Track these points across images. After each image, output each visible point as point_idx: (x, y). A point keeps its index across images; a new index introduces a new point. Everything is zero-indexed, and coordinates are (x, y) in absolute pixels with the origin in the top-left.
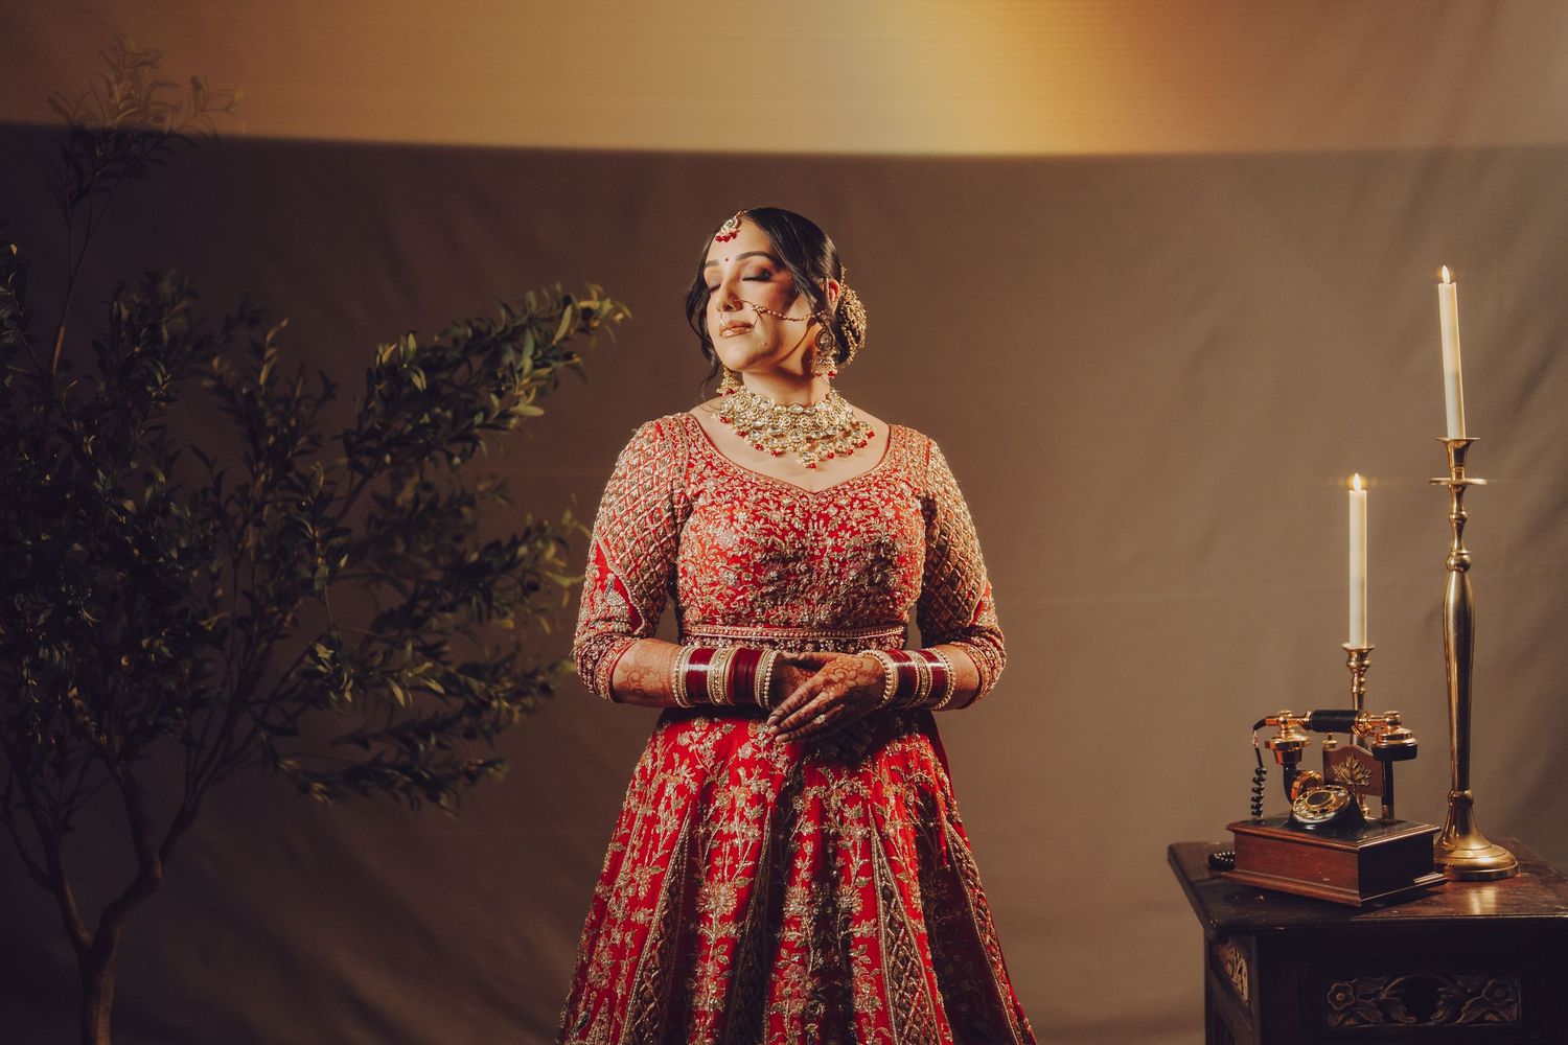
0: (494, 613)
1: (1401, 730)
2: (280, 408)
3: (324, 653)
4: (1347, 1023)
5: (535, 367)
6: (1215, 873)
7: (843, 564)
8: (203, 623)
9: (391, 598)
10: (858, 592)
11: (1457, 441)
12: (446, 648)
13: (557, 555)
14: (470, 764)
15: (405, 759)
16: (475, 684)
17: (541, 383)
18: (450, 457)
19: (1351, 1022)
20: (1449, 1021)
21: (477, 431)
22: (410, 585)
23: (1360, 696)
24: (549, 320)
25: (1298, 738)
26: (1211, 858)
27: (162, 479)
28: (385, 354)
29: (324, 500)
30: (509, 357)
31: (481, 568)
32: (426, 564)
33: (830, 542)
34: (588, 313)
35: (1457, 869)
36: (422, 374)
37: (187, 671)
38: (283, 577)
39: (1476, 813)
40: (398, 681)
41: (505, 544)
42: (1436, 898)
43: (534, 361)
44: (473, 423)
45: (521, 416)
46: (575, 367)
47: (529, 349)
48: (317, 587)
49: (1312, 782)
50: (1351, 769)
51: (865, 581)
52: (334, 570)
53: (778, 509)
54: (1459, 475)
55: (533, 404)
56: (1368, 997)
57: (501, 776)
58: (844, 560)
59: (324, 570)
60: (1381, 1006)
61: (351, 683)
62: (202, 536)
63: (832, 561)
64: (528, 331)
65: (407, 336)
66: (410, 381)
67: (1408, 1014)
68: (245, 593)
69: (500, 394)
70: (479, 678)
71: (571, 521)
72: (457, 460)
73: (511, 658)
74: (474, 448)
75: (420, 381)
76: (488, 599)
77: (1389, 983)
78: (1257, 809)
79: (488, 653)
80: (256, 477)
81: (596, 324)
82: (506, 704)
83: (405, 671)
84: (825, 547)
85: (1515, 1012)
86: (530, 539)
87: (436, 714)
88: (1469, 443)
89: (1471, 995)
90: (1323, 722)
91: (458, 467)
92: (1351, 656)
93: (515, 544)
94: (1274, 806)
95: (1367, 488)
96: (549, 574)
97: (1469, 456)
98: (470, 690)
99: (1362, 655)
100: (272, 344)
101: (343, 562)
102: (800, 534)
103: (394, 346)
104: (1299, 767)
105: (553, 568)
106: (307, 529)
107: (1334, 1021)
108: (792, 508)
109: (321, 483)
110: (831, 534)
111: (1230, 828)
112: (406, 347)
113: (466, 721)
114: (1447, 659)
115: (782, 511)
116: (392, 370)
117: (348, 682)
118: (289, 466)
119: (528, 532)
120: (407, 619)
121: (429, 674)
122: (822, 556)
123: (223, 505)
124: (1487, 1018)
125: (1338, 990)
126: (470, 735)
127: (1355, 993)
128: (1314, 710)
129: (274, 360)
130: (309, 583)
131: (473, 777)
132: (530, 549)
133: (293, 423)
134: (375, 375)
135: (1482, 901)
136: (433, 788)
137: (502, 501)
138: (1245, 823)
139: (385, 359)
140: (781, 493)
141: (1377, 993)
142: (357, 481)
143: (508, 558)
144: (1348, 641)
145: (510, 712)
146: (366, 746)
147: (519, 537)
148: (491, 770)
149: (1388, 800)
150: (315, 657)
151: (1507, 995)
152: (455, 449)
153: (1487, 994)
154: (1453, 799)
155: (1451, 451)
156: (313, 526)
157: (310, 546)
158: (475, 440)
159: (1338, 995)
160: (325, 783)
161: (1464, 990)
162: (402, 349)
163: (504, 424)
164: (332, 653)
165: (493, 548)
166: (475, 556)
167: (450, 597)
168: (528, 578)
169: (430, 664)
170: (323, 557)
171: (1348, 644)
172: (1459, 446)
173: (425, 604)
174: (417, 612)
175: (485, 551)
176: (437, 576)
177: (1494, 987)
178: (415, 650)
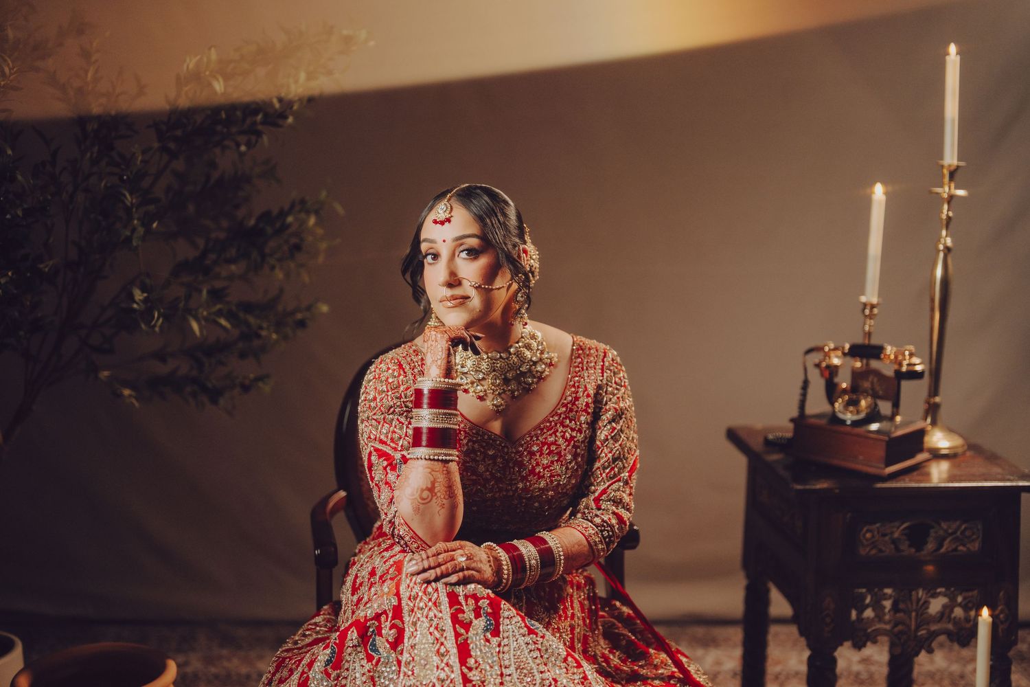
0: (266, 266)
1: (914, 361)
3: (139, 295)
4: (871, 553)
6: (770, 448)
8: (41, 266)
9: (185, 250)
11: (950, 166)
13: (316, 224)
14: (244, 378)
15: (194, 373)
16: (251, 320)
18: (238, 145)
19: (873, 552)
20: (935, 551)
21: (258, 126)
22: (201, 242)
25: (837, 362)
26: (767, 438)
27: (10, 152)
28: (191, 63)
29: (140, 176)
31: (257, 232)
32: (211, 225)
34: (348, 40)
35: (930, 451)
36: (220, 79)
37: (28, 303)
38: (104, 233)
39: (943, 412)
40: (195, 318)
41: (275, 214)
42: (924, 470)
43: (307, 74)
44: (255, 120)
45: (295, 117)
47: (303, 63)
48: (135, 244)
49: (845, 391)
50: (872, 384)
52: (148, 231)
54: (949, 189)
56: (884, 535)
57: (268, 389)
59: (141, 230)
60: (894, 542)
61: (161, 320)
62: (41, 198)
64: (303, 51)
65: (210, 49)
66: (210, 85)
67: (910, 546)
68: (73, 242)
69: (278, 99)
70: (253, 314)
71: (326, 199)
72: (243, 148)
73: (276, 299)
74: (257, 142)
75: (218, 85)
76: (263, 256)
77: (900, 526)
78: (802, 408)
79: (260, 294)
80: (83, 154)
81: (355, 48)
82: (274, 335)
83: (201, 310)
85: (976, 546)
86: (296, 210)
88: (958, 167)
89: (952, 534)
90: (858, 351)
91: (245, 153)
92: (866, 307)
93: (283, 214)
94: (817, 404)
95: (886, 193)
96: (310, 239)
97: (958, 176)
98: (247, 324)
99: (873, 306)
100: (97, 51)
101: (154, 225)
103: (198, 57)
104: (835, 381)
105: (313, 234)
106: (125, 196)
107: (863, 552)
109: (138, 163)
111: (790, 420)
112: (209, 58)
113: (241, 345)
114: (932, 310)
116: (197, 75)
117: (158, 319)
118: (111, 148)
119: (292, 206)
120: (198, 268)
121: (220, 313)
123: (57, 174)
124: (959, 549)
125: (868, 531)
126: (243, 355)
127: (878, 533)
128: (851, 343)
129: (97, 64)
130: (129, 240)
131: (246, 388)
132: (295, 219)
136: (214, 395)
137: (273, 182)
139: (191, 66)
141: (892, 533)
142: (163, 162)
143: (278, 225)
146: (164, 361)
147: (286, 210)
148: (261, 384)
149: (896, 405)
150: (131, 297)
151: (973, 534)
152: (242, 138)
153: (961, 534)
154: (928, 402)
155: (946, 172)
156: (131, 194)
157: (128, 210)
158: (259, 134)
159: (867, 534)
160: (133, 388)
161: (946, 531)
162: (205, 59)
163: (280, 122)
164: (145, 295)
165: (266, 216)
166: (252, 222)
167: (233, 252)
168: (294, 240)
169: (219, 306)
170: (138, 219)
171: (863, 299)
172: (952, 168)
173: (213, 256)
174: (208, 262)
175: (259, 219)
176: (222, 235)
177: (966, 529)
178: (209, 292)
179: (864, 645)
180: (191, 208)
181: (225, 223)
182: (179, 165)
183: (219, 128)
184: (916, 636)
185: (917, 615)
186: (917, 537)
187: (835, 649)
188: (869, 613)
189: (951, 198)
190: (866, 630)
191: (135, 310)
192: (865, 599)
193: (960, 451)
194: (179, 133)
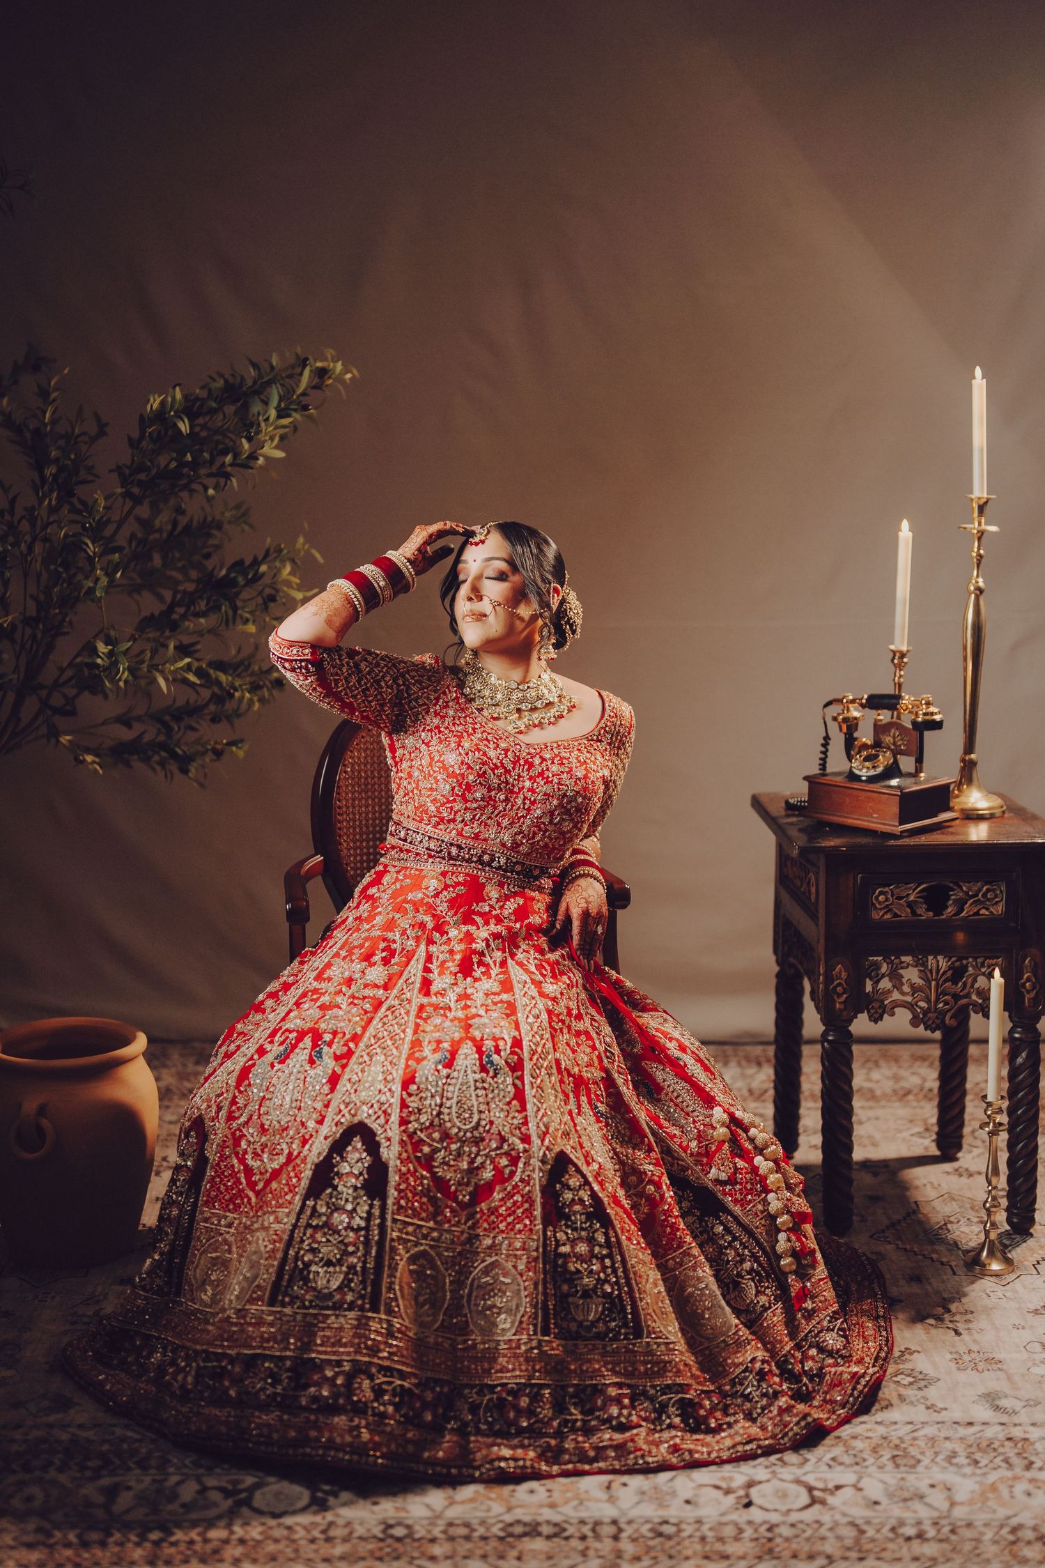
0: (238, 620)
1: (932, 709)
2: (62, 442)
3: (102, 648)
4: (886, 917)
5: (279, 417)
6: (790, 812)
7: (533, 803)
9: (150, 605)
10: (539, 827)
11: (979, 498)
12: (199, 647)
13: (292, 573)
14: (216, 743)
15: (162, 738)
16: (223, 678)
17: (282, 431)
18: (206, 489)
19: (888, 916)
20: (954, 915)
21: (229, 469)
22: (168, 595)
23: (900, 685)
24: (290, 376)
25: (856, 714)
26: (787, 802)
28: (155, 402)
29: (102, 524)
30: (256, 407)
31: (228, 583)
32: (179, 576)
33: (528, 784)
34: (322, 373)
35: (963, 810)
36: (186, 421)
38: (65, 585)
39: (979, 772)
40: (162, 672)
41: (247, 563)
42: (950, 830)
43: (278, 411)
44: (224, 463)
45: (267, 458)
46: (310, 417)
47: (274, 401)
48: (98, 594)
49: (865, 746)
50: (894, 737)
51: (547, 820)
52: (112, 581)
53: (495, 749)
54: (980, 524)
55: (276, 447)
56: (900, 898)
57: (241, 753)
58: (535, 800)
59: (104, 581)
60: (910, 905)
61: (126, 673)
63: (525, 798)
64: (274, 386)
65: (174, 388)
66: (176, 426)
67: (928, 910)
68: (31, 596)
69: (249, 439)
70: (225, 672)
71: (304, 545)
72: (211, 492)
73: (252, 656)
74: (226, 484)
75: (184, 427)
76: (235, 609)
77: (917, 887)
78: (823, 766)
79: (233, 652)
80: (41, 501)
81: (331, 381)
82: (247, 695)
83: (168, 665)
84: (523, 787)
85: (1000, 908)
86: (270, 558)
87: (188, 702)
88: (988, 500)
89: (974, 896)
90: (875, 702)
91: (213, 497)
92: (895, 655)
93: (256, 563)
94: (838, 762)
95: (913, 531)
96: (285, 589)
97: (987, 509)
98: (219, 683)
99: (903, 655)
100: (56, 390)
101: (118, 575)
102: (507, 771)
103: (163, 396)
104: (855, 735)
105: (288, 584)
106: (87, 545)
107: (876, 916)
108: (506, 751)
109: (101, 509)
110: (531, 778)
111: (806, 778)
112: (174, 398)
113: (212, 707)
114: (965, 659)
115: (499, 751)
116: (161, 415)
117: (123, 673)
118: (71, 494)
119: (267, 554)
120: (165, 622)
121: (188, 668)
122: (519, 793)
123: (16, 523)
124: (981, 912)
125: (881, 893)
126: (215, 720)
127: (892, 896)
128: (870, 693)
129: (56, 404)
130: (91, 591)
131: (218, 754)
132: (269, 568)
133: (73, 456)
134: (143, 421)
135: (978, 833)
136: (185, 763)
137: (247, 528)
138: (815, 776)
139: (154, 407)
140: (501, 738)
141: (908, 896)
142: (126, 508)
143: (251, 575)
144: (892, 643)
145: (251, 702)
146: (129, 725)
147: (260, 558)
148: (234, 748)
149: (919, 760)
150: (95, 652)
151: (996, 896)
152: (211, 481)
153: (983, 896)
154: (963, 760)
155: (975, 506)
156: (93, 543)
157: (90, 560)
158: (227, 476)
159: (881, 897)
160: (96, 755)
161: (967, 893)
162: (170, 399)
163: (252, 463)
164: (110, 647)
165: (238, 565)
166: (224, 572)
167: (202, 605)
168: (268, 591)
169: (187, 660)
170: (101, 569)
171: (892, 647)
172: (982, 502)
173: (181, 610)
174: (175, 616)
175: (230, 570)
176: (191, 587)
177: (988, 891)
178: (175, 647)
179: (881, 1018)
180: (157, 560)
181: (194, 574)
182: (144, 511)
183: (185, 470)
184: (936, 1009)
185: (937, 985)
186: (936, 899)
187: (850, 1021)
188: (885, 984)
189: (981, 534)
190: (882, 1002)
191: (98, 666)
192: (879, 968)
193: (998, 812)
194: (142, 476)
